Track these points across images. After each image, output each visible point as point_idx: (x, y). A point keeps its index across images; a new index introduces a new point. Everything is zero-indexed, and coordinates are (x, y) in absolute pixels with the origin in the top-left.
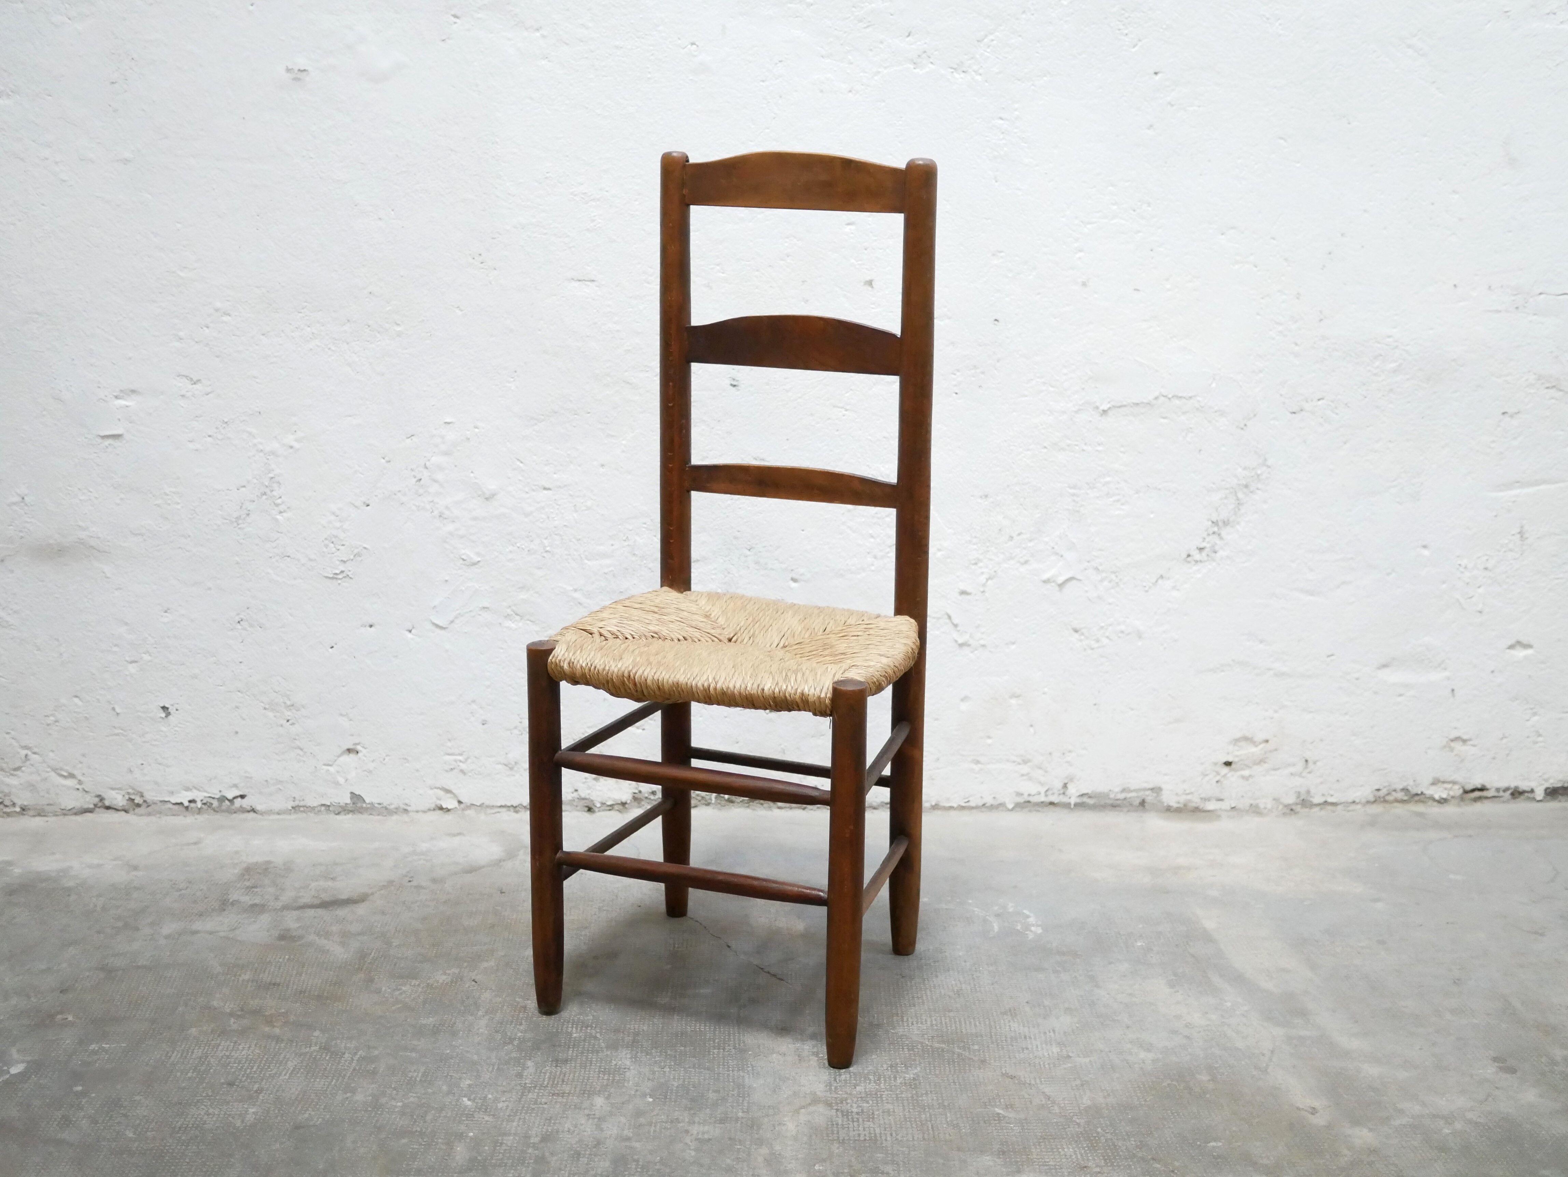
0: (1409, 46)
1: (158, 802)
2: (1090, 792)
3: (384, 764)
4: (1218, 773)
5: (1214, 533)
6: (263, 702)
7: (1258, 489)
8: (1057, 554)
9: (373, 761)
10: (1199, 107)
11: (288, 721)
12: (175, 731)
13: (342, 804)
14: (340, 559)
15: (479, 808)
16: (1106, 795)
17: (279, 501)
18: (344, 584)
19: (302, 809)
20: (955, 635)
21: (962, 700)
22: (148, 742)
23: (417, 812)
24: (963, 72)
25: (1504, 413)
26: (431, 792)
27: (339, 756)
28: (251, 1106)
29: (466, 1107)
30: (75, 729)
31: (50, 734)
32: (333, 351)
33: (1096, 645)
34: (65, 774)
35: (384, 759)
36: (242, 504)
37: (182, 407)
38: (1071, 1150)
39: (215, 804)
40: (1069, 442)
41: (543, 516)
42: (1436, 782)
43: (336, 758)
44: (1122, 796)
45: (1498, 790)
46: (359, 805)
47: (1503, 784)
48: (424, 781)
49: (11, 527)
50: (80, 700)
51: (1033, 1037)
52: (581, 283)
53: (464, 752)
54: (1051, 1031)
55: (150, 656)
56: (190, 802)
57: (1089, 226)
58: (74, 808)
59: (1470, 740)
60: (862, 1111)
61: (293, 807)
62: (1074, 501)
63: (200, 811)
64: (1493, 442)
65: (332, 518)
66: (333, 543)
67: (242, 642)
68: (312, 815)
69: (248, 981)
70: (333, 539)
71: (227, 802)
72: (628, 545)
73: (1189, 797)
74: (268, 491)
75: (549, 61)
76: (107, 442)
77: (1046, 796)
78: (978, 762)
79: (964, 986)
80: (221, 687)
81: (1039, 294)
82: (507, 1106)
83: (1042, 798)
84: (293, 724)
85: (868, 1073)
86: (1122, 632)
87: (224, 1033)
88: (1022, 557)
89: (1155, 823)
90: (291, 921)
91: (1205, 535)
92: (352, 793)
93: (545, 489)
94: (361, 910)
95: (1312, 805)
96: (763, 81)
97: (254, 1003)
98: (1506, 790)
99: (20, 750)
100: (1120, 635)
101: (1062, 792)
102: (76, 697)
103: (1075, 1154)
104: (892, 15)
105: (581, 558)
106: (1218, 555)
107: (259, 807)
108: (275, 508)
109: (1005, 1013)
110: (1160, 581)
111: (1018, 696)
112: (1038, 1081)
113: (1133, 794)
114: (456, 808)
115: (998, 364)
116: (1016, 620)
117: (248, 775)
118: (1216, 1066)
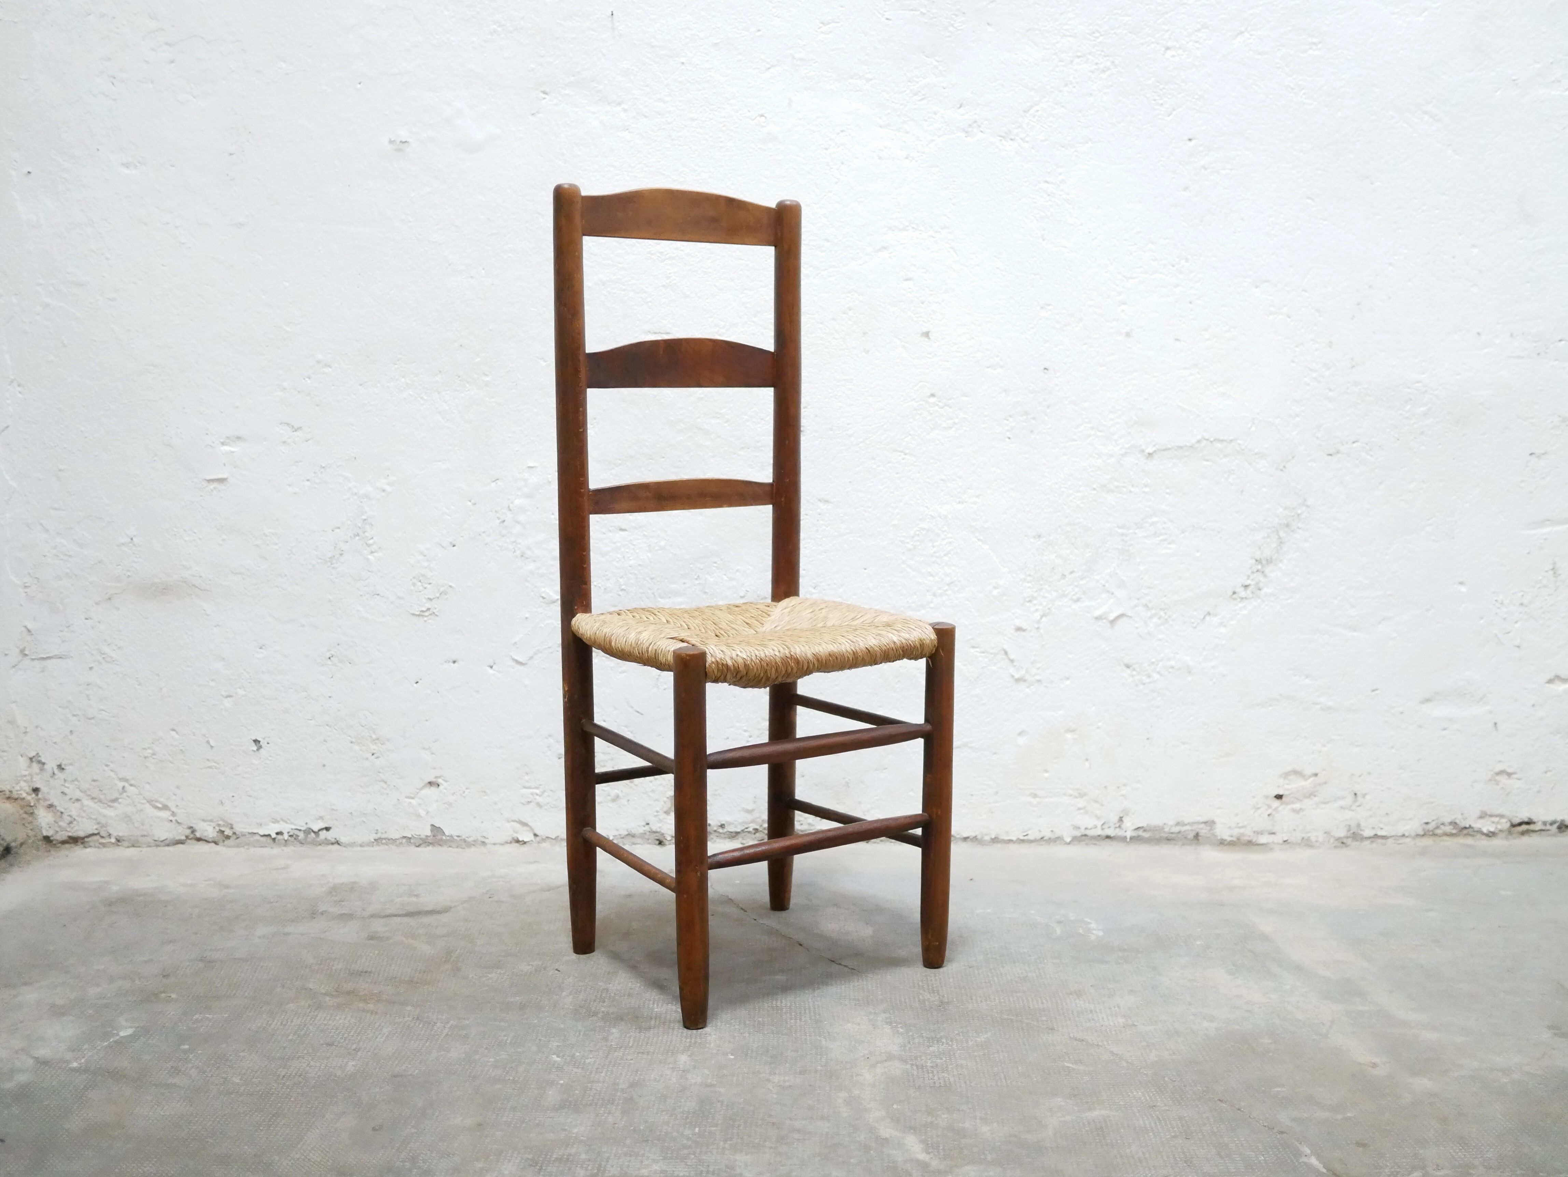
0: (1425, 113)
1: (247, 834)
2: (1144, 825)
3: (464, 797)
4: (1269, 807)
5: (1258, 571)
6: (350, 736)
7: (1299, 528)
8: (1108, 591)
9: (454, 794)
10: (1231, 170)
11: (373, 754)
12: (266, 764)
13: (422, 836)
14: (427, 597)
15: (554, 841)
16: (1160, 829)
17: (371, 542)
18: (430, 621)
19: (384, 841)
20: (1012, 671)
21: (1020, 734)
22: (239, 775)
23: (495, 844)
24: (1012, 140)
25: (1531, 454)
26: (508, 825)
27: (421, 789)
28: (351, 1061)
29: (555, 1062)
30: (171, 762)
31: (147, 767)
32: (425, 399)
33: (1148, 680)
34: (160, 806)
35: (464, 792)
36: (336, 544)
37: (284, 453)
38: (1140, 1093)
39: (301, 835)
40: (1116, 483)
41: (619, 556)
42: (1483, 816)
43: (418, 791)
44: (1177, 829)
45: (1545, 823)
46: (439, 837)
47: (1549, 818)
48: (502, 814)
49: (119, 567)
50: (177, 733)
51: (1098, 1011)
53: (540, 785)
54: (1116, 1007)
55: (245, 691)
56: (277, 834)
57: (1131, 281)
58: (166, 839)
59: (1514, 773)
60: (937, 1065)
61: (375, 840)
62: (1123, 540)
63: (286, 843)
64: (1522, 481)
65: (421, 557)
66: (420, 581)
67: (332, 677)
68: (393, 847)
69: (341, 970)
70: (421, 578)
71: (313, 834)
72: (699, 584)
73: (1242, 831)
74: (360, 532)
75: (629, 132)
76: (212, 486)
77: (1103, 829)
78: (1035, 796)
79: (1030, 974)
80: (310, 721)
81: (1085, 344)
82: (595, 1062)
83: (1099, 832)
84: (377, 758)
85: (941, 1037)
86: (1172, 667)
87: (319, 1007)
88: (1074, 595)
89: (1209, 854)
90: (378, 926)
91: (1249, 572)
92: (432, 825)
93: (621, 530)
94: (444, 918)
95: (1364, 839)
96: (826, 149)
97: (349, 986)
98: (1552, 823)
99: (117, 782)
100: (1170, 670)
101: (1118, 825)
102: (173, 730)
103: (1145, 1097)
104: (944, 88)
105: (655, 596)
106: (1262, 592)
107: (342, 840)
108: (367, 548)
109: (1071, 994)
110: (1207, 618)
111: (1073, 731)
112: (1105, 1043)
113: (1187, 828)
114: (532, 841)
115: (1048, 411)
116: (1070, 656)
117: (333, 807)
118: (1278, 1032)
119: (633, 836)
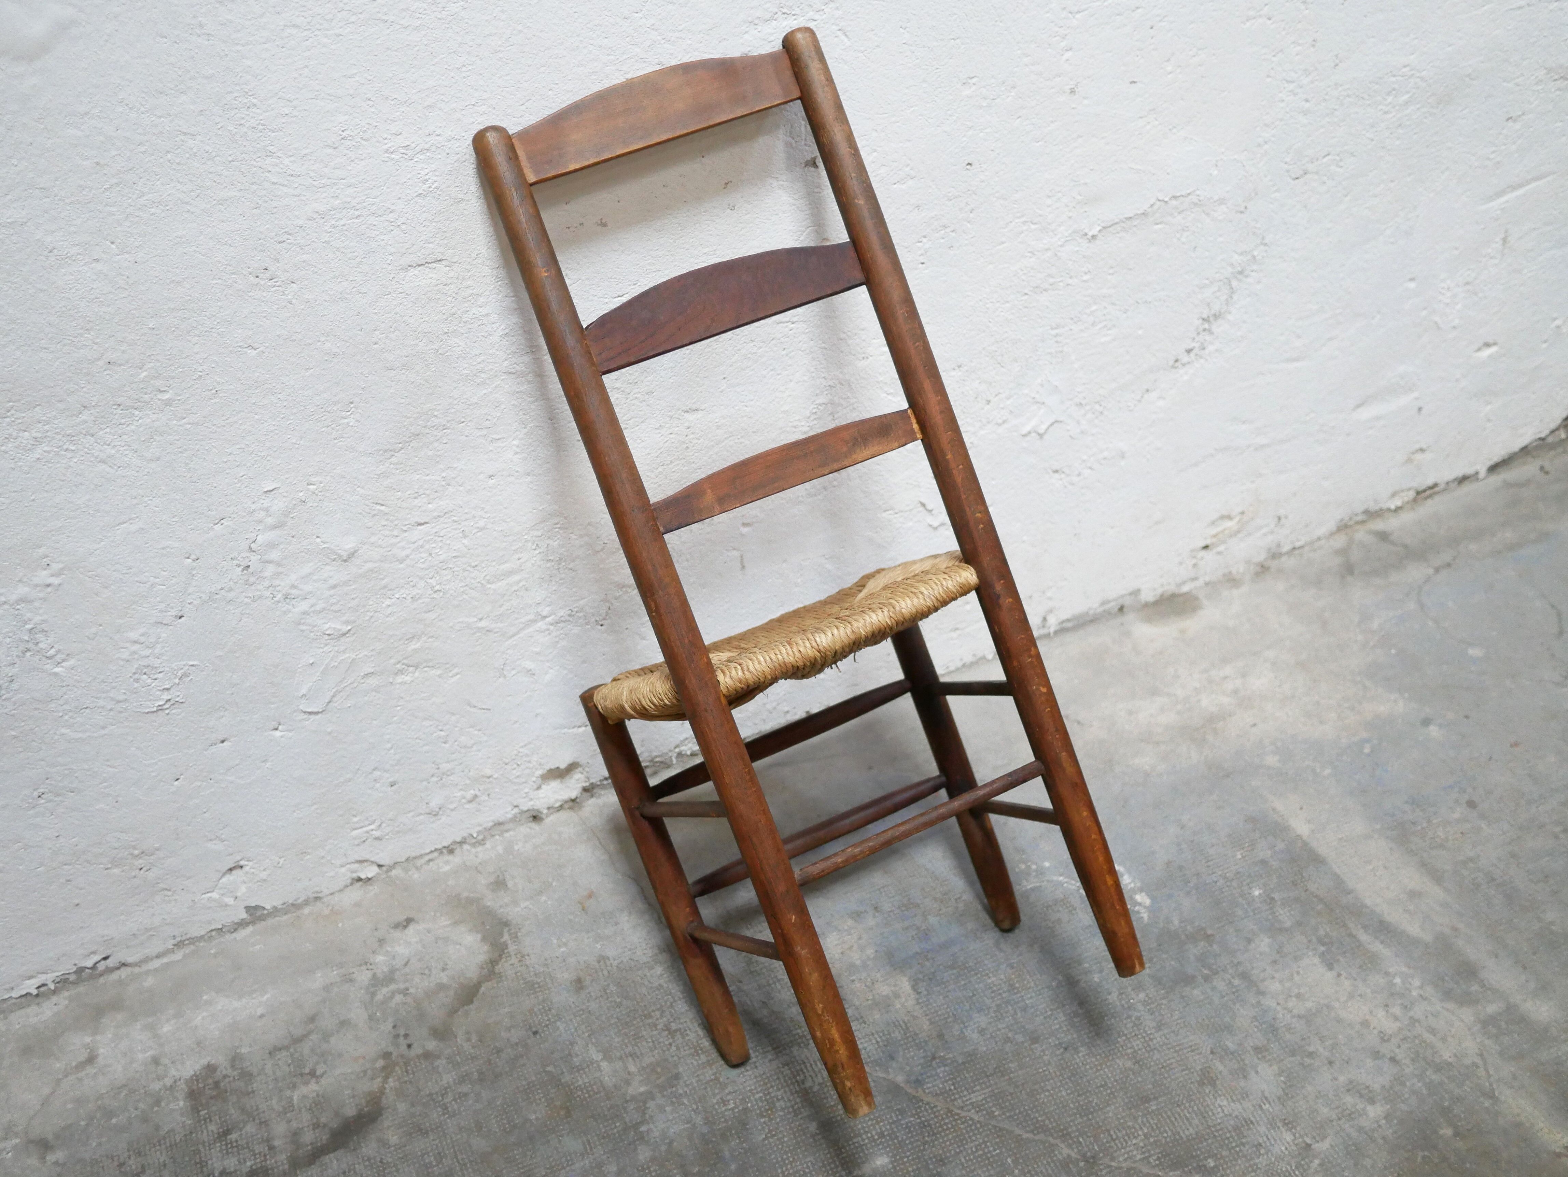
2: (1068, 617)
3: (279, 866)
4: (1194, 557)
5: (1204, 330)
6: (102, 864)
7: (1252, 271)
8: (1038, 402)
9: (265, 870)
11: (141, 869)
13: (237, 921)
14: (161, 688)
15: (405, 864)
16: (1086, 617)
17: (52, 652)
18: (174, 711)
19: (187, 942)
20: (930, 520)
23: (331, 894)
25: (1508, 119)
26: (343, 870)
27: (219, 880)
32: (73, 451)
33: (1078, 479)
35: (278, 863)
39: (73, 977)
40: (1051, 280)
41: (423, 555)
42: (1394, 495)
43: (216, 882)
44: (1102, 609)
45: (1446, 483)
46: (258, 914)
47: (1453, 476)
48: (333, 863)
51: (1253, 1120)
52: (422, 267)
53: (373, 818)
56: (39, 987)
57: (1078, 16)
59: (1429, 447)
61: (175, 945)
62: (1057, 342)
63: (54, 992)
64: (1493, 152)
65: (136, 647)
66: (145, 674)
67: (52, 815)
68: (201, 942)
70: (145, 670)
73: (1166, 589)
74: (30, 645)
78: (956, 629)
80: (39, 869)
81: (1019, 118)
84: (148, 870)
86: (1105, 459)
88: (999, 418)
89: (1129, 619)
91: (1194, 334)
92: (246, 907)
93: (420, 524)
95: (1281, 555)
98: (1454, 480)
100: (1103, 462)
101: (1042, 627)
105: (482, 584)
106: (1207, 351)
107: (130, 960)
108: (49, 661)
110: (1146, 396)
113: (1112, 604)
114: (378, 874)
115: (972, 215)
116: (993, 482)
117: (106, 938)
118: (1446, 1104)
119: (501, 824)
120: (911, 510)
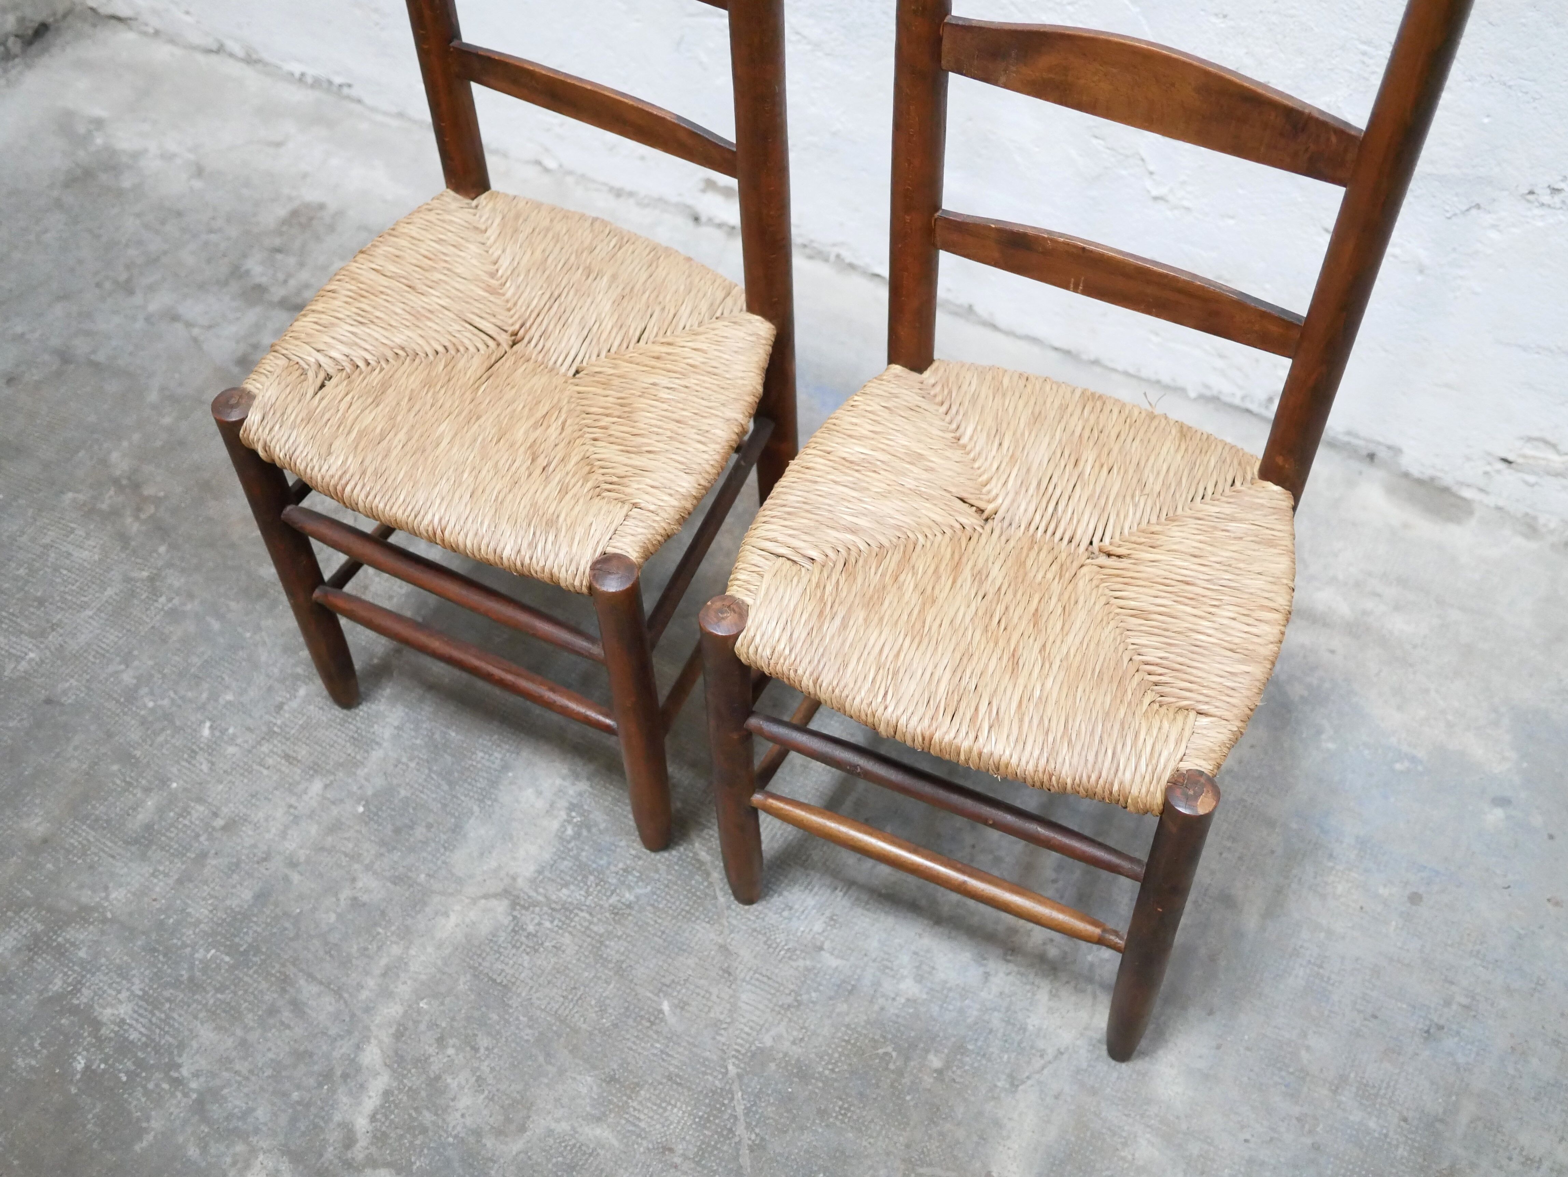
1: (272, 65)
4: (1489, 464)
20: (1148, 183)
23: (517, 159)
26: (527, 145)
28: (35, 648)
29: (200, 737)
39: (325, 84)
44: (1346, 439)
56: (301, 74)
58: (201, 47)
60: (536, 934)
63: (311, 86)
73: (1439, 474)
82: (234, 755)
83: (1237, 401)
87: (90, 510)
97: (146, 470)
103: (679, 1123)
107: (366, 101)
110: (1474, 212)
113: (1361, 443)
114: (556, 170)
117: (348, 67)
118: (970, 1047)
120: (1127, 156)
